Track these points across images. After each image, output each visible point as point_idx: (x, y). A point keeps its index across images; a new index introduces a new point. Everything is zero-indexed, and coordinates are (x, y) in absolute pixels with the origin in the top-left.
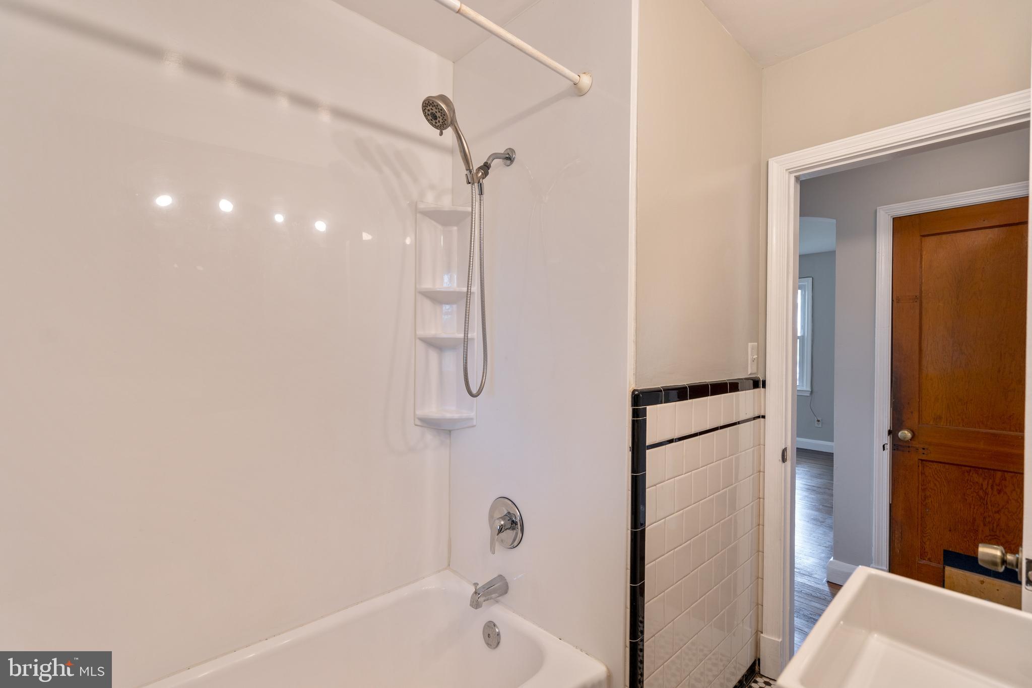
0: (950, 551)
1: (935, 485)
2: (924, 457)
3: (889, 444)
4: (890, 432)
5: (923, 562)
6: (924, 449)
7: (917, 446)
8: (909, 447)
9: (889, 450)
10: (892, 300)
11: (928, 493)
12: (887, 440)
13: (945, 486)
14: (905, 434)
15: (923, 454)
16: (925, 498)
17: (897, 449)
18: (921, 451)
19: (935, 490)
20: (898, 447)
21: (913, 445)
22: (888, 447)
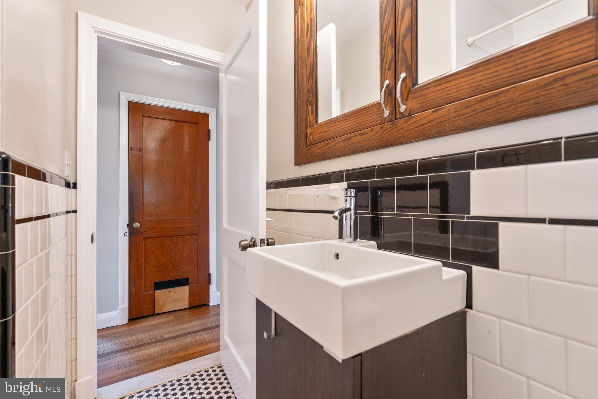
0: (158, 282)
1: (150, 250)
2: (145, 236)
3: (127, 233)
4: (128, 225)
5: (146, 293)
6: (145, 232)
7: (142, 231)
8: (138, 232)
9: (127, 236)
10: (129, 149)
11: (147, 255)
12: (126, 230)
13: (154, 249)
14: (137, 225)
15: (145, 234)
16: (146, 258)
17: (132, 234)
18: (144, 233)
19: (150, 253)
20: (132, 232)
21: (140, 231)
22: (127, 234)
